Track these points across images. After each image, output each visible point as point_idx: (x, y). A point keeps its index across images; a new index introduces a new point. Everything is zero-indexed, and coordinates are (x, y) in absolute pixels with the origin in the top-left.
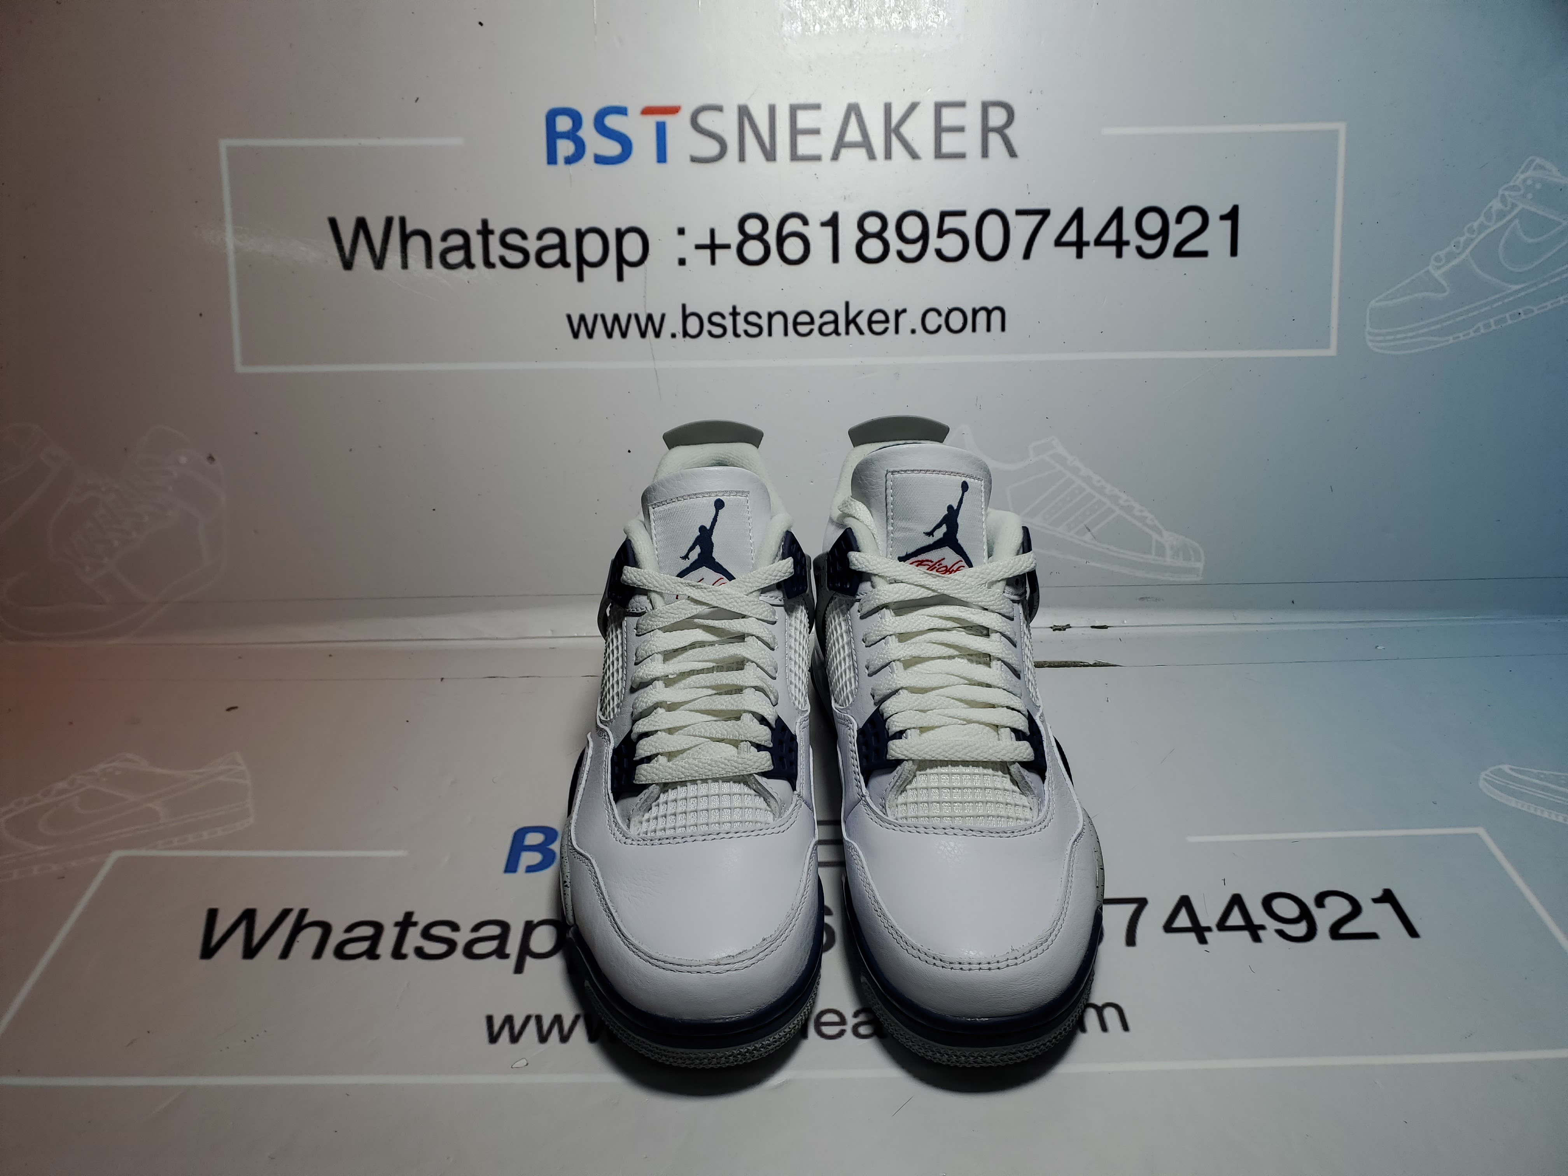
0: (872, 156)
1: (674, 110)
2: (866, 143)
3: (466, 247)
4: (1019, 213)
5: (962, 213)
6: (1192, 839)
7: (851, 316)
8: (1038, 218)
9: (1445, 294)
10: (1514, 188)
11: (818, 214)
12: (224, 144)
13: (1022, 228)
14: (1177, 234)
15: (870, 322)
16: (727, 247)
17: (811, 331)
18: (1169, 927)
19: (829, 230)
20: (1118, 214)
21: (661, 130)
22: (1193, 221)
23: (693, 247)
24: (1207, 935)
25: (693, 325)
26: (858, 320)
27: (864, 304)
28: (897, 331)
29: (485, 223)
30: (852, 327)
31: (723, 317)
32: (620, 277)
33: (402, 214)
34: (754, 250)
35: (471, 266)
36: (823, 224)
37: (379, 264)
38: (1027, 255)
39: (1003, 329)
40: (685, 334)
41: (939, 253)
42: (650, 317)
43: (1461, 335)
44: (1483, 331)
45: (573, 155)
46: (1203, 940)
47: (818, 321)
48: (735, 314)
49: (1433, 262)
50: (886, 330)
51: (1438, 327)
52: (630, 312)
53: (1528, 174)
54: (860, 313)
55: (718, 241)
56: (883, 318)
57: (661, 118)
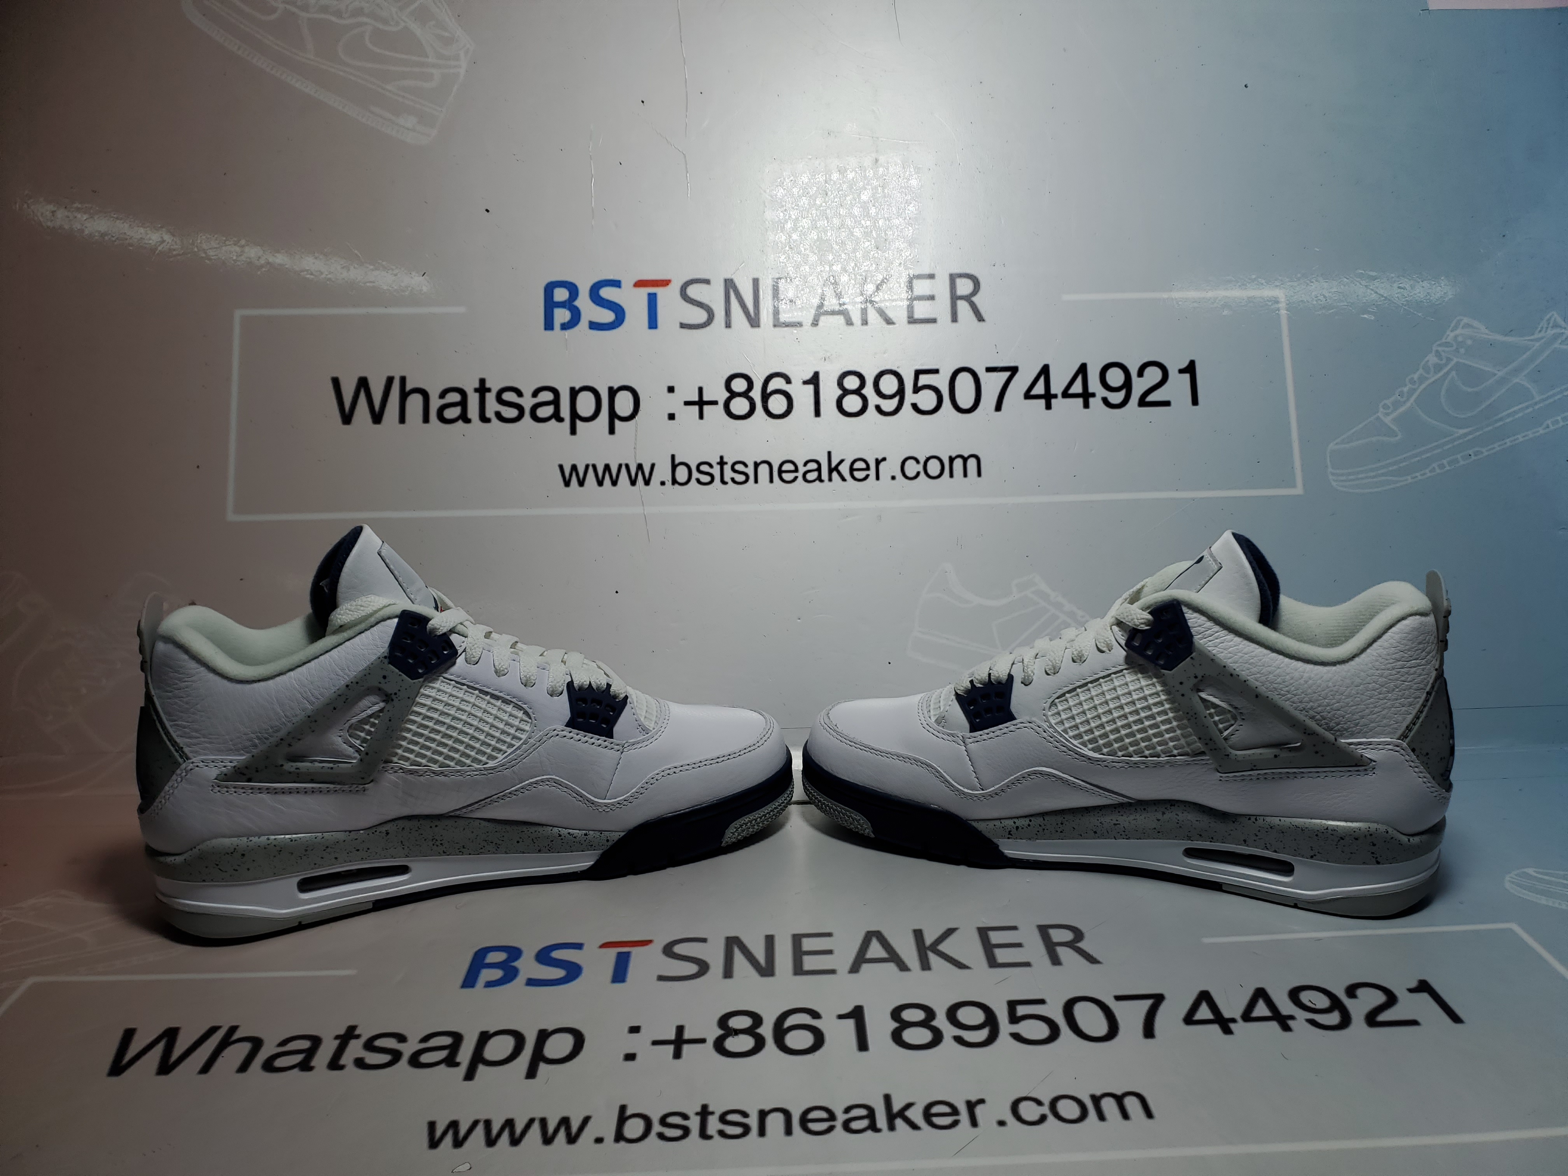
0: (849, 323)
1: (665, 283)
2: (843, 312)
3: (463, 403)
4: (989, 370)
5: (936, 371)
6: (1207, 940)
7: (833, 465)
8: (1007, 374)
9: (1397, 438)
10: (1447, 344)
11: (800, 373)
12: (238, 314)
13: (992, 384)
14: (1139, 386)
15: (852, 470)
16: (715, 403)
17: (796, 478)
18: (1189, 1019)
19: (811, 388)
20: (1083, 370)
21: (652, 300)
22: (1153, 375)
23: (683, 403)
24: (1232, 1026)
25: (682, 474)
26: (840, 468)
27: (845, 453)
28: (878, 478)
29: (482, 381)
30: (835, 475)
31: (711, 466)
32: (612, 431)
33: (403, 374)
34: (740, 406)
35: (467, 421)
36: (805, 383)
37: (377, 419)
38: (998, 408)
39: (979, 474)
40: (674, 481)
41: (915, 406)
42: (640, 467)
43: (1417, 475)
44: (1438, 470)
45: (569, 322)
46: (1227, 1031)
47: (802, 470)
48: (722, 463)
49: (1381, 409)
50: (867, 476)
51: (1395, 467)
52: (621, 462)
53: (1458, 332)
54: (842, 461)
55: (706, 398)
56: (863, 466)
57: (652, 290)
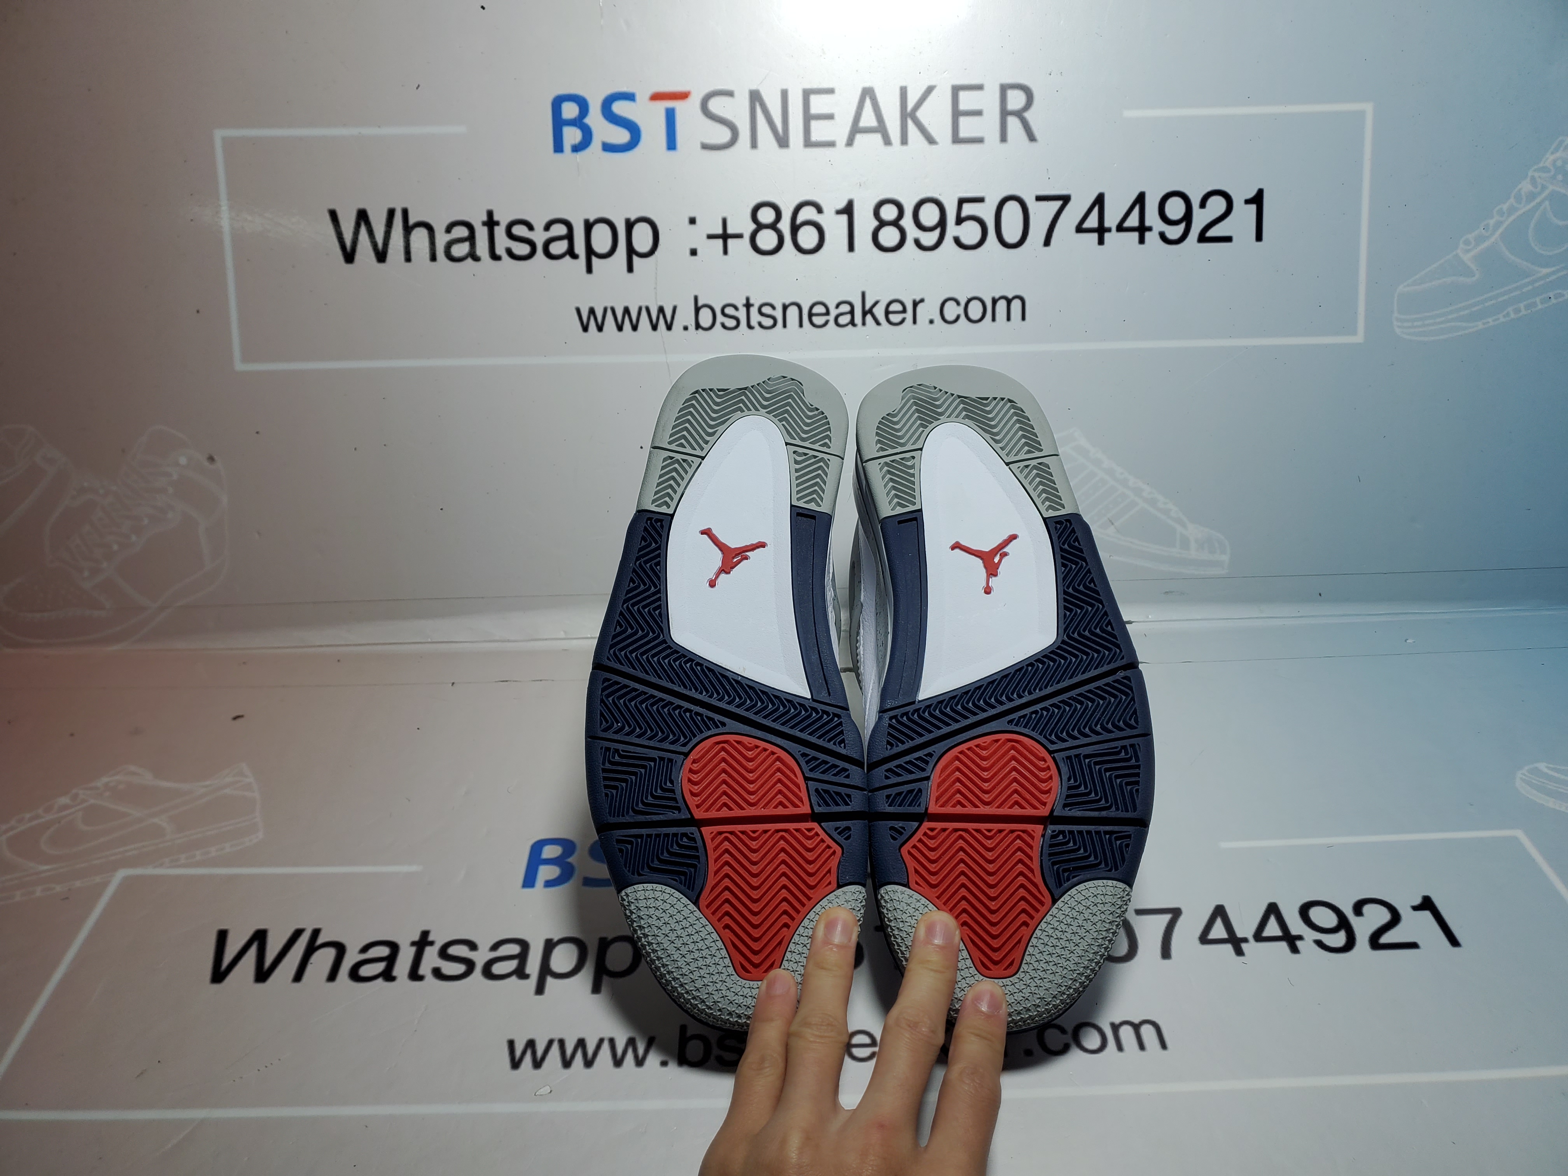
0: (887, 142)
1: (683, 96)
2: (881, 129)
3: (471, 238)
4: (1039, 198)
5: (980, 200)
6: (1224, 845)
7: (867, 307)
8: (1059, 203)
9: (1474, 279)
10: (1544, 169)
11: (832, 202)
12: (219, 134)
13: (1042, 214)
14: (1201, 218)
15: (887, 313)
16: (739, 236)
17: (827, 322)
18: (1204, 939)
19: (844, 218)
20: (1140, 199)
21: (670, 116)
22: (1217, 205)
23: (705, 237)
24: (1244, 946)
25: (705, 318)
26: (875, 310)
27: (879, 294)
28: (915, 322)
29: (490, 214)
30: (869, 318)
31: (736, 308)
32: (630, 269)
33: (405, 206)
34: (767, 239)
35: (476, 258)
36: (839, 212)
37: (381, 256)
38: (1047, 243)
39: (1023, 318)
41: (957, 241)
42: (661, 310)
43: (1490, 320)
44: (1512, 316)
45: (580, 143)
46: (1239, 952)
47: (834, 312)
48: (748, 305)
49: (1461, 246)
50: (903, 320)
51: (1466, 312)
52: (641, 304)
53: (1558, 154)
54: (876, 303)
55: (730, 231)
56: (900, 308)
57: (670, 104)
